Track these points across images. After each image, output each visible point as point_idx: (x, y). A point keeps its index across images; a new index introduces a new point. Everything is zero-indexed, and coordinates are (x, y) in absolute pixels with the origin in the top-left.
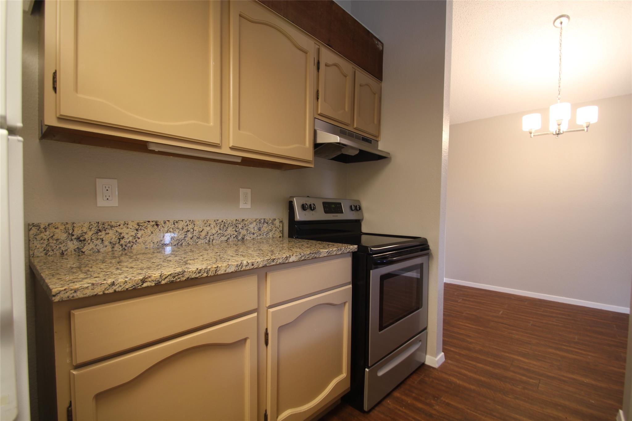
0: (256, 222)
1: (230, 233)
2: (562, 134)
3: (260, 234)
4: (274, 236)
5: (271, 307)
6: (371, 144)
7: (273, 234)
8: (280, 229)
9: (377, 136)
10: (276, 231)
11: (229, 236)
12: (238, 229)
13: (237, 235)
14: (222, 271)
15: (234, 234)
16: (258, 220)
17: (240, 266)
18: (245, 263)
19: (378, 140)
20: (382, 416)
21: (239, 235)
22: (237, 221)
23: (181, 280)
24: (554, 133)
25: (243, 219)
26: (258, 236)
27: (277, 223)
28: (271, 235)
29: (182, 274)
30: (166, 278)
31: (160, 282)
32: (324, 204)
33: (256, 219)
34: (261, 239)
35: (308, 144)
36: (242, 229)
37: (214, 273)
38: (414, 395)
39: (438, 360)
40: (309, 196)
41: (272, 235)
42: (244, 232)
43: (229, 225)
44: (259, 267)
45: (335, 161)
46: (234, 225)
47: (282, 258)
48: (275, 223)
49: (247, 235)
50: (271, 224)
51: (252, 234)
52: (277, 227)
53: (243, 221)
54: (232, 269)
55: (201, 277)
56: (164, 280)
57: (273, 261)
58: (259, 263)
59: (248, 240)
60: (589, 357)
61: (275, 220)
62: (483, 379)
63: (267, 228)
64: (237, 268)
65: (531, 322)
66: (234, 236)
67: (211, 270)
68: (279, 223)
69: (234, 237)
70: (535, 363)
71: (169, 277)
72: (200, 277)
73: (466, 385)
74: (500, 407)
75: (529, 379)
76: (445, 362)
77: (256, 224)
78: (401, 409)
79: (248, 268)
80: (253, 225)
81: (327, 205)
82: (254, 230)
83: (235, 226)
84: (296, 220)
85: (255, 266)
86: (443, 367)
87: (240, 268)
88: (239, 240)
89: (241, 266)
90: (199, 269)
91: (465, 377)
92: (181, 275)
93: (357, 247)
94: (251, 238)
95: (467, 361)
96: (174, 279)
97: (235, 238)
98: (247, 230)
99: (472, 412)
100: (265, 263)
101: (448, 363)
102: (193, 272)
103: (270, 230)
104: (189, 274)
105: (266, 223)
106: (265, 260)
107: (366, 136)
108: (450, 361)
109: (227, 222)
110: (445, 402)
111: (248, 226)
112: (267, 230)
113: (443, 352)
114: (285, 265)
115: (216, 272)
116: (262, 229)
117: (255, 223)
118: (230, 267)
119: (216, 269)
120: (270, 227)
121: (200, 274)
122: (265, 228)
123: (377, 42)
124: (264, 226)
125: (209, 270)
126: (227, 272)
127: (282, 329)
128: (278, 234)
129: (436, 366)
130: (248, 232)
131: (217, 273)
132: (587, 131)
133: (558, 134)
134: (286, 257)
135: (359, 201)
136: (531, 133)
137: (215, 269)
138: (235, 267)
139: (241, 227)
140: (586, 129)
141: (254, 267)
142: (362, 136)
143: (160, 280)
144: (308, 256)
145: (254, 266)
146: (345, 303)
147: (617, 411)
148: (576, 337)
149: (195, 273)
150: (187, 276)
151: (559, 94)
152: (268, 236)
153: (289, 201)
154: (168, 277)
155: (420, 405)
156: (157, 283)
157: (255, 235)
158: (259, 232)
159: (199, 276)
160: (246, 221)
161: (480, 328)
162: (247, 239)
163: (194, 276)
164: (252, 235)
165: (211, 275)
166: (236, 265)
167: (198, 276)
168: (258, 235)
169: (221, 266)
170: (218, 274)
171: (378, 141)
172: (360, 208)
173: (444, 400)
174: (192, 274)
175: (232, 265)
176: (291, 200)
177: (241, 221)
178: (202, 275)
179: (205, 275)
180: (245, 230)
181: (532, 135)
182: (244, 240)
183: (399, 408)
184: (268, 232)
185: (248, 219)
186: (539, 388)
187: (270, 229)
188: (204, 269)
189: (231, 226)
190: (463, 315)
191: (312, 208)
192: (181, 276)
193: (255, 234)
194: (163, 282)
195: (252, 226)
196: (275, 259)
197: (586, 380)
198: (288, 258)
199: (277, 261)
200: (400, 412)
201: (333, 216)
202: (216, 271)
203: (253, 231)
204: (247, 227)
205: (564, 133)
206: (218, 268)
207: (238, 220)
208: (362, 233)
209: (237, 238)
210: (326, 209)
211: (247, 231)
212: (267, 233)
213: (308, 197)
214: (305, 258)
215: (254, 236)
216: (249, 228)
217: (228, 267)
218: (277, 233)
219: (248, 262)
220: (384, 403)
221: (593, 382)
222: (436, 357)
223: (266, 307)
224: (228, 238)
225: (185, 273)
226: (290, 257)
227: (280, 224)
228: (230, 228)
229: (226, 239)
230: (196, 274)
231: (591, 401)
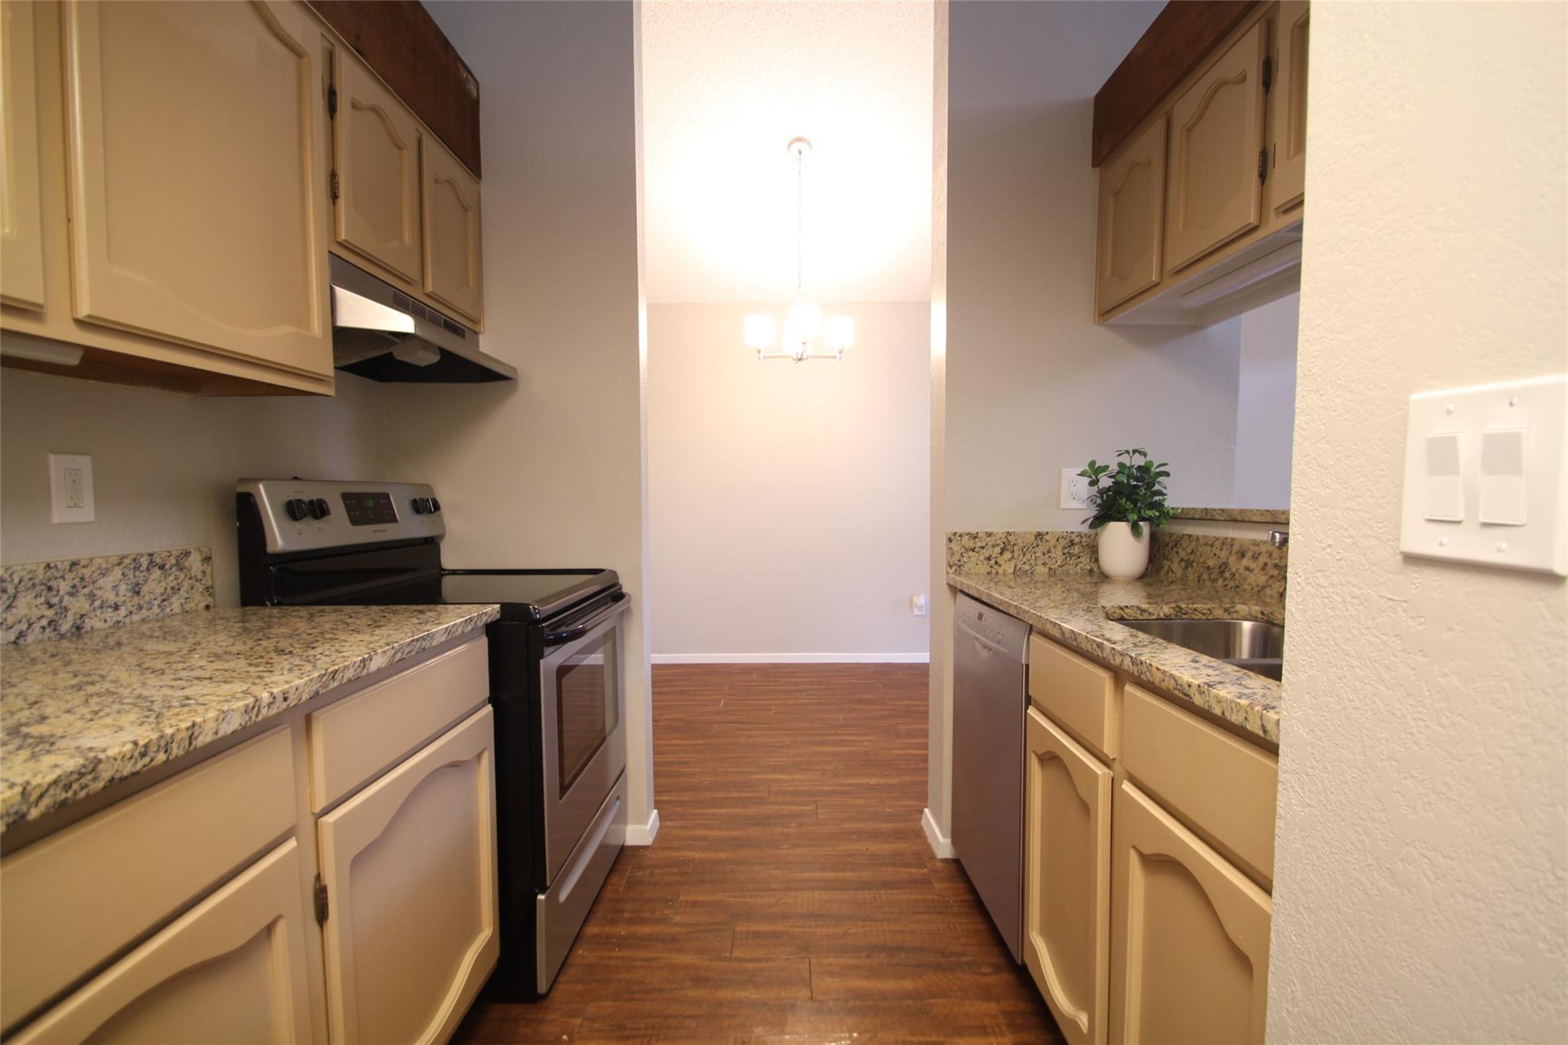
0: (121, 566)
1: (25, 616)
2: (805, 359)
3: (139, 604)
4: (187, 607)
5: (327, 811)
6: (462, 339)
7: (183, 601)
8: (207, 581)
9: (476, 322)
10: (192, 589)
11: (24, 626)
12: (56, 596)
13: (55, 618)
14: (206, 735)
15: (43, 616)
16: (127, 561)
17: (253, 708)
18: (265, 696)
19: (477, 331)
20: (580, 987)
21: (60, 618)
22: (53, 570)
23: (91, 792)
24: (795, 357)
25: (74, 558)
26: (131, 613)
27: (195, 563)
28: (176, 604)
29: (93, 770)
30: (41, 796)
31: (23, 816)
32: (346, 497)
33: (123, 558)
34: (144, 620)
35: (318, 328)
36: (71, 594)
37: (184, 747)
38: (626, 915)
39: (651, 827)
40: (299, 477)
41: (182, 605)
42: (79, 605)
43: (21, 587)
44: (302, 701)
45: (355, 376)
46: (42, 584)
47: (353, 666)
48: (186, 564)
49: (92, 615)
50: (174, 569)
51: (110, 610)
52: (195, 576)
53: (74, 569)
54: (234, 723)
55: (150, 766)
56: (36, 803)
57: (333, 677)
58: (300, 690)
59: (99, 630)
60: (866, 744)
61: (187, 554)
62: (734, 833)
63: (163, 584)
64: (247, 718)
65: (773, 707)
66: (44, 622)
67: (176, 738)
68: (203, 565)
69: (43, 628)
70: (800, 777)
71: (51, 791)
72: (146, 769)
73: (712, 855)
74: (777, 872)
75: (802, 808)
76: (661, 827)
77: (123, 574)
78: (613, 954)
79: (274, 711)
80: (111, 578)
81: (354, 502)
82: (117, 595)
83: (43, 587)
84: (270, 549)
85: (293, 700)
86: (661, 836)
87: (254, 718)
88: (62, 636)
89: (256, 709)
90: (142, 743)
91: (705, 843)
92: (90, 773)
93: (499, 609)
94: (107, 625)
95: (698, 811)
96: (70, 794)
97: (48, 630)
98: (92, 597)
99: (738, 900)
100: (314, 689)
101: (668, 828)
102: (124, 757)
103: (172, 588)
104: (113, 765)
105: (157, 568)
106: (313, 678)
107: (453, 317)
108: (669, 823)
109: (11, 576)
110: (687, 902)
111: (93, 583)
112: (162, 590)
113: (655, 808)
114: (362, 682)
115: (190, 743)
116: (145, 589)
117: (117, 573)
118: (229, 717)
119: (190, 732)
120: (172, 578)
121: (146, 760)
122: (155, 585)
123: (465, 75)
124: (152, 577)
125: (170, 740)
126: (220, 734)
127: (359, 861)
128: (199, 600)
129: (648, 841)
130: (97, 603)
131: (194, 744)
132: (840, 359)
133: (800, 359)
134: (361, 662)
135: (428, 487)
136: (759, 352)
137: (186, 734)
138: (242, 714)
139: (68, 589)
140: (838, 355)
141: (288, 706)
142: (443, 317)
143: (24, 808)
144: (408, 650)
145: (288, 702)
146: (479, 756)
147: (921, 812)
148: (841, 716)
149: (131, 758)
150: (106, 773)
151: (800, 285)
152: (168, 610)
153: (236, 495)
154: (47, 790)
155: (645, 930)
156: (15, 822)
157: (123, 611)
158: (136, 600)
159: (144, 766)
160: (84, 567)
161: (699, 742)
162: (92, 628)
163: (127, 769)
164: (109, 614)
165: (176, 756)
166: (243, 709)
167: (139, 765)
168: (134, 609)
169: (204, 721)
170: (198, 747)
171: (476, 333)
172: (437, 507)
173: (685, 898)
174: (122, 764)
175: (233, 710)
176: (244, 488)
177: (68, 568)
178: (152, 760)
179: (161, 757)
180: (82, 599)
181: (762, 355)
182: (83, 631)
183: (607, 954)
184: (165, 596)
185: (91, 560)
186: (820, 817)
187: (171, 584)
188: (157, 739)
189: (28, 589)
190: (661, 724)
191: (318, 510)
192: (90, 777)
193: (123, 608)
194: (34, 813)
195: (107, 582)
196: (337, 671)
197: (873, 781)
198: (367, 663)
199: (343, 677)
200: (612, 962)
201: (375, 531)
202: (191, 737)
203: (111, 598)
204: (91, 587)
205: (809, 359)
206: (197, 727)
207: (56, 566)
208: (445, 570)
209: (55, 630)
210: (352, 513)
211: (90, 602)
212: (164, 600)
213: (296, 478)
214: (403, 654)
215: (118, 615)
216: (97, 589)
217: (223, 719)
218: (197, 597)
219: (272, 693)
220: (573, 960)
221: (882, 781)
222: (646, 824)
223: (313, 813)
224: (21, 635)
225: (101, 766)
226: (371, 660)
227: (205, 566)
228: (25, 597)
229: (13, 638)
230: (133, 760)
231: (887, 810)
